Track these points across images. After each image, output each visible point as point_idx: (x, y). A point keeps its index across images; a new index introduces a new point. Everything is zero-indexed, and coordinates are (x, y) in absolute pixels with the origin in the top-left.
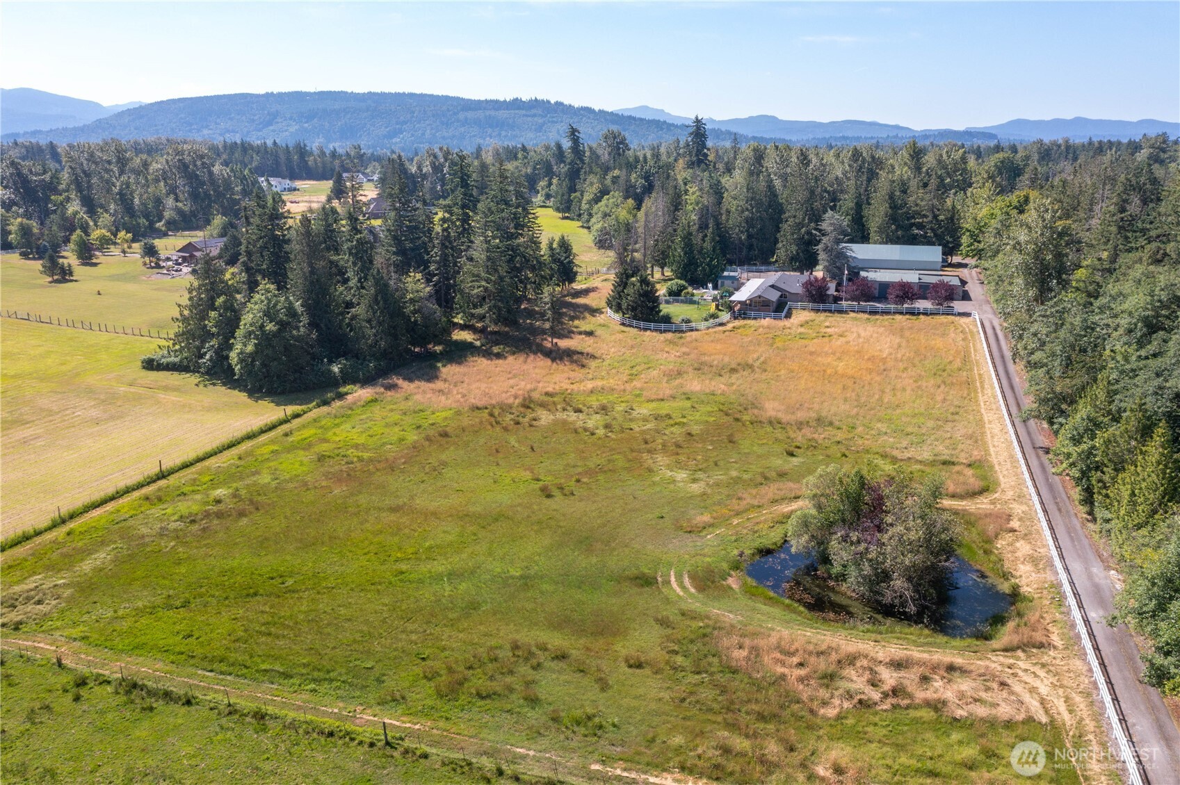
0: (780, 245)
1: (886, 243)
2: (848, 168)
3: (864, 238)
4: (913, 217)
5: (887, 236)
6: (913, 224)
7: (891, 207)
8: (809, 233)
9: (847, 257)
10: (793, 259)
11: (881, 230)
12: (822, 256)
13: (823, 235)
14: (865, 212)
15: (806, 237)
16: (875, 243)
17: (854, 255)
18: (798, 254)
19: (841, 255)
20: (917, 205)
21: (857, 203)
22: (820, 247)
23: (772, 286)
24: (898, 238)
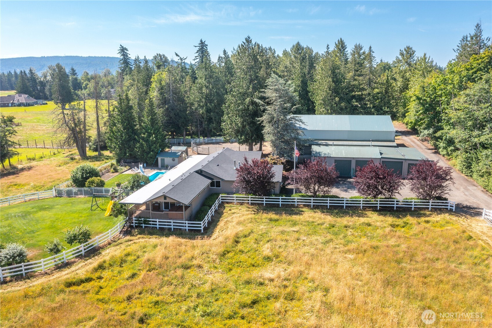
0: (225, 117)
1: (331, 114)
2: (294, 59)
3: (311, 110)
4: (353, 91)
5: (332, 107)
6: (354, 97)
7: (333, 81)
8: (253, 103)
9: (295, 129)
10: (239, 132)
11: (324, 103)
12: (268, 129)
13: (268, 104)
14: (310, 88)
15: (251, 107)
16: (321, 114)
17: (303, 126)
18: (244, 127)
19: (289, 127)
20: (355, 80)
21: (302, 81)
22: (265, 117)
23: (200, 172)
24: (341, 109)
